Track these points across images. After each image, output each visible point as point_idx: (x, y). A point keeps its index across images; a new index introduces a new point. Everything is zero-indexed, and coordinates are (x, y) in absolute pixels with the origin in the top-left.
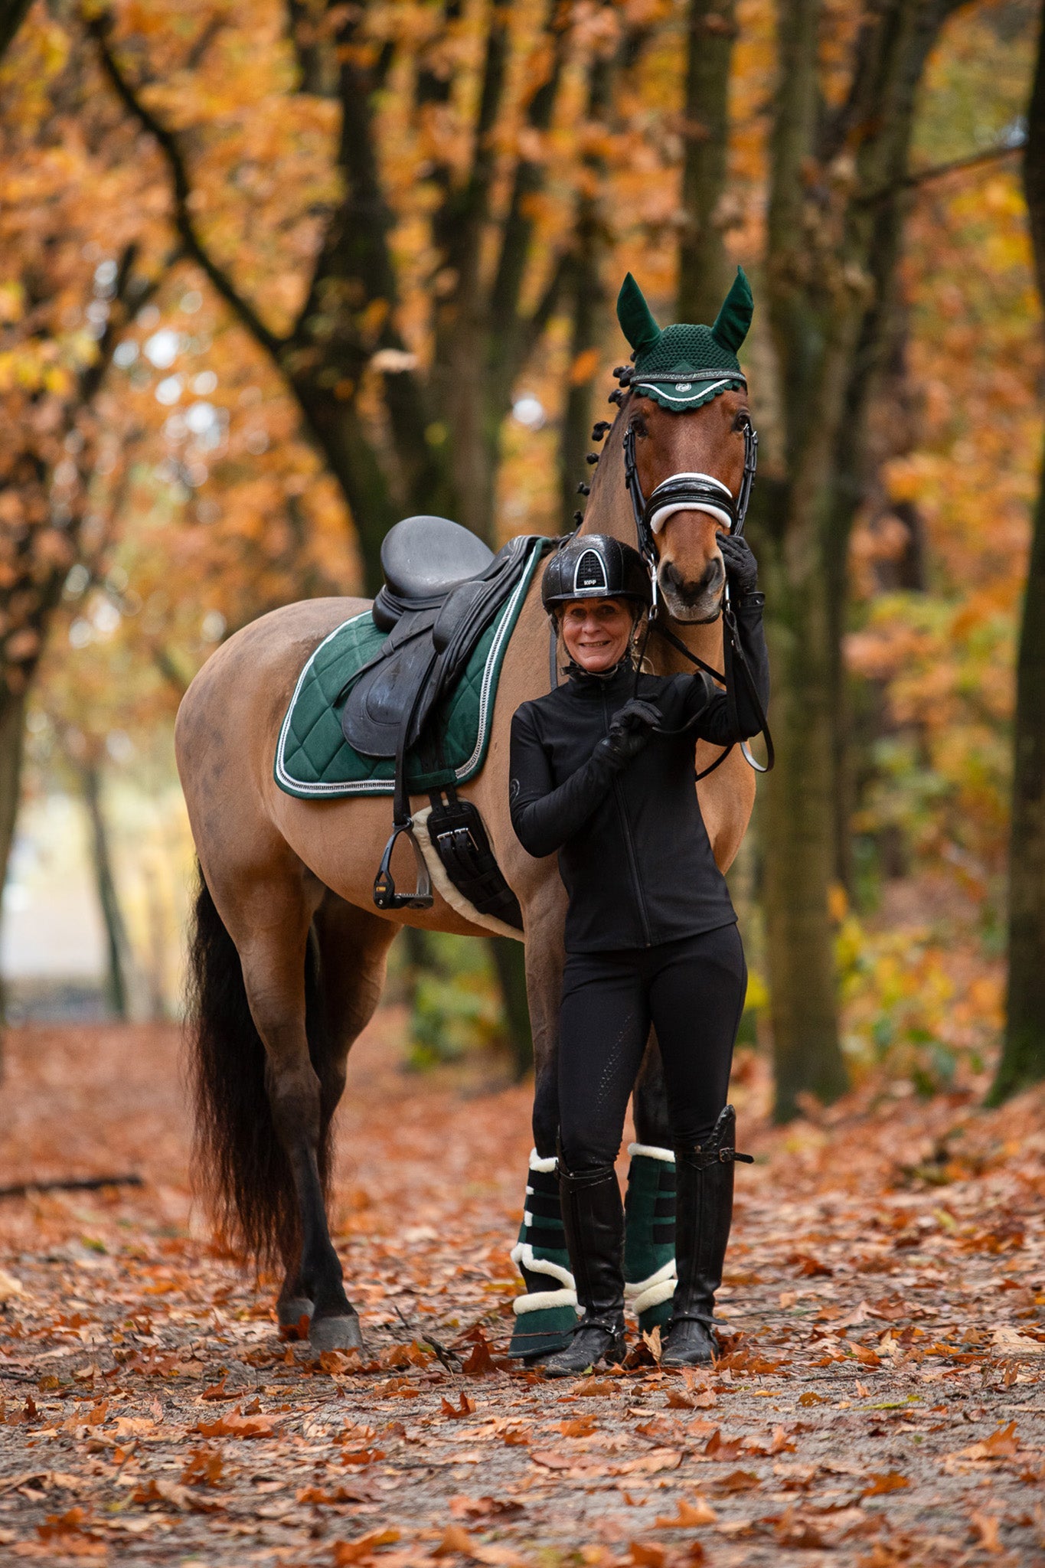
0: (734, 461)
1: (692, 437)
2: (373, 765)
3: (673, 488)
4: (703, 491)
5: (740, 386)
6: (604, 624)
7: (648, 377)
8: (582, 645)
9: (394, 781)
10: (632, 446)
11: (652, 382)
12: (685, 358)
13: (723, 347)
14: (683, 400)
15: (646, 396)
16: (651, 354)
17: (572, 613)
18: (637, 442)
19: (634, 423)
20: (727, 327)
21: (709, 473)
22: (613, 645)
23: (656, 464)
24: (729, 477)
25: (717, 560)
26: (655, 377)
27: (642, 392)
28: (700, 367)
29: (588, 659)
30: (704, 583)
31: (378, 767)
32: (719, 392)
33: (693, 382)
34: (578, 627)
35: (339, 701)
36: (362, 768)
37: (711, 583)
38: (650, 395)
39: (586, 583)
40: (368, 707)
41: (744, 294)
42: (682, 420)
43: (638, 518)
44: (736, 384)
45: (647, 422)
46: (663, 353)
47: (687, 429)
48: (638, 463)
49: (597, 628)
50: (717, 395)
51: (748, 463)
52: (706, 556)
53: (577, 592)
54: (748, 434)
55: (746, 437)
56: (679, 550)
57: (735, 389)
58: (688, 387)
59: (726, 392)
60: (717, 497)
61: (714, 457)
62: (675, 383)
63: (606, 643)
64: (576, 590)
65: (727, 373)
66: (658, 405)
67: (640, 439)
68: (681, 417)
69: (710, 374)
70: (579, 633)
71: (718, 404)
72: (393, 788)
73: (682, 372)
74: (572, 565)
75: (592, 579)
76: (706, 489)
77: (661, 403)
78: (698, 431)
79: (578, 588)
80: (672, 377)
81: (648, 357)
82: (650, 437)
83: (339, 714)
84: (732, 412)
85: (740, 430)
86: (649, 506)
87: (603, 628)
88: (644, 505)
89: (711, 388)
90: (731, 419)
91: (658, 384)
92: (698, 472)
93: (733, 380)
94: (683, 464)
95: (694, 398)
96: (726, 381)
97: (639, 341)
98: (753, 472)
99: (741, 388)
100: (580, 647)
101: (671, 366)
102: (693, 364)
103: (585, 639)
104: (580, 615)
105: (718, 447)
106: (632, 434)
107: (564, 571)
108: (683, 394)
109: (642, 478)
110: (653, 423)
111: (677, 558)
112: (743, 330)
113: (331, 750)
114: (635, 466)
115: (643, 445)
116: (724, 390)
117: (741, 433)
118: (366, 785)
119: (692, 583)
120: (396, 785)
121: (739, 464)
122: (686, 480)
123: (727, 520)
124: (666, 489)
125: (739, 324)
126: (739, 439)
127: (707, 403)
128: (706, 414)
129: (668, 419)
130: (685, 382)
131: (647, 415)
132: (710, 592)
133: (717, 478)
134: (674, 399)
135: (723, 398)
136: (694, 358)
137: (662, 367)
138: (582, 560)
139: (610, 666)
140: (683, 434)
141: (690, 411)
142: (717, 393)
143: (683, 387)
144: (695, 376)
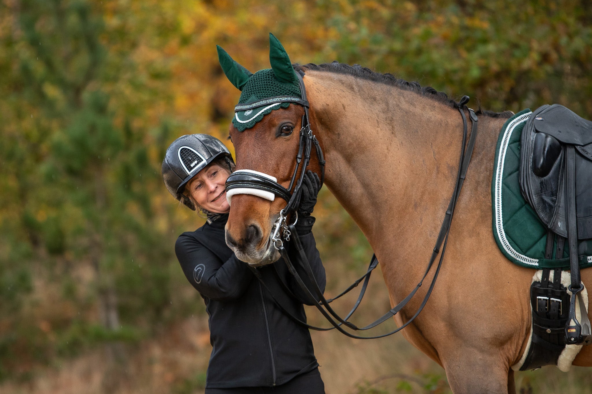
8: (214, 201)
12: (254, 93)
28: (261, 98)
29: (220, 206)
30: (247, 240)
32: (267, 113)
37: (252, 240)
53: (191, 174)
57: (283, 109)
58: (250, 113)
59: (274, 112)
62: (245, 111)
65: (275, 100)
69: (263, 102)
71: (267, 121)
73: (251, 101)
74: (177, 162)
75: (193, 161)
77: (236, 125)
80: (243, 107)
89: (263, 111)
90: (275, 130)
91: (239, 112)
93: (282, 103)
95: (251, 120)
96: (278, 104)
101: (247, 99)
108: (247, 117)
116: (271, 111)
127: (258, 122)
132: (252, 246)
134: (242, 122)
135: (270, 117)
143: (248, 113)
144: (254, 105)
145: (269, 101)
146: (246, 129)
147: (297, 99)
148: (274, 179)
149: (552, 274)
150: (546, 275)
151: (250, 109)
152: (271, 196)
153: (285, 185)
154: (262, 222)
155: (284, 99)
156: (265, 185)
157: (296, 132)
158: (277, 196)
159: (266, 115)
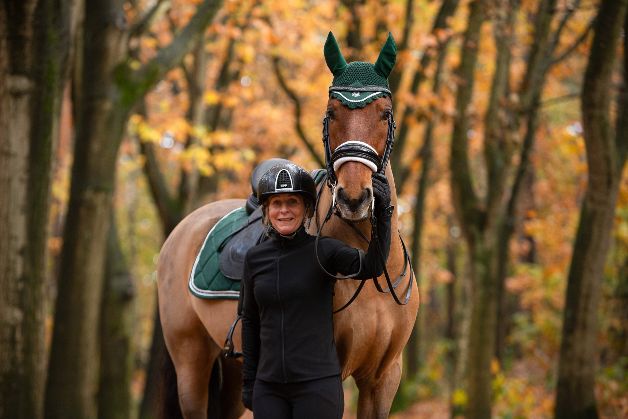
0: (381, 136)
1: (359, 122)
2: (231, 284)
3: (346, 148)
4: (362, 151)
5: (387, 96)
6: (291, 209)
7: (338, 88)
8: (279, 220)
9: (239, 292)
10: (328, 124)
11: (340, 91)
12: (358, 79)
13: (380, 75)
14: (355, 101)
15: (336, 98)
16: (341, 76)
17: (274, 203)
18: (330, 122)
19: (329, 112)
20: (381, 64)
21: (366, 142)
22: (295, 220)
23: (339, 135)
24: (378, 144)
25: (368, 190)
26: (342, 88)
27: (335, 96)
28: (366, 84)
29: (282, 227)
30: (361, 201)
31: (234, 284)
32: (375, 98)
33: (361, 92)
34: (277, 210)
35: (220, 250)
36: (227, 285)
37: (364, 201)
38: (338, 98)
39: (281, 186)
40: (232, 254)
41: (392, 47)
42: (355, 112)
43: (327, 162)
44: (385, 94)
45: (335, 112)
46: (347, 76)
47: (357, 117)
48: (330, 133)
49: (288, 210)
50: (374, 100)
51: (390, 137)
52: (362, 187)
53: (277, 190)
54: (391, 122)
55: (389, 123)
56: (347, 183)
57: (384, 97)
58: (358, 95)
59: (379, 98)
60: (370, 155)
61: (370, 133)
62: (352, 92)
63: (292, 219)
64: (276, 189)
65: (380, 89)
66: (342, 103)
67: (332, 121)
68: (354, 110)
69: (371, 88)
70: (278, 214)
71: (374, 105)
72: (238, 296)
73: (357, 85)
74: (274, 177)
75: (285, 184)
76: (365, 150)
77: (344, 102)
78: (363, 119)
79: (277, 188)
80: (351, 89)
81: (339, 77)
82: (337, 120)
83: (220, 256)
84: (381, 110)
85: (386, 119)
86: (334, 156)
87: (291, 211)
88: (331, 155)
89: (371, 95)
90: (381, 114)
91: (343, 92)
92: (361, 141)
93: (384, 92)
94: (353, 136)
95: (361, 101)
96: (381, 92)
97: (334, 68)
98: (392, 142)
99: (388, 97)
100: (278, 221)
101: (351, 83)
102: (363, 83)
103: (281, 216)
104: (278, 204)
105: (373, 128)
106: (328, 118)
107: (270, 180)
108: (356, 98)
109: (331, 141)
110: (339, 113)
111: (346, 186)
112: (391, 66)
113: (214, 274)
114: (328, 135)
115: (333, 124)
116: (377, 97)
117: (386, 121)
118: (228, 293)
119: (354, 200)
120: (240, 294)
121: (384, 137)
122: (353, 145)
123: (375, 168)
124: (342, 149)
125: (389, 63)
126: (385, 124)
127: (368, 104)
128: (367, 110)
129: (346, 111)
130: (357, 92)
131: (335, 109)
132: (363, 206)
133: (371, 145)
134: (350, 101)
135: (377, 102)
136: (363, 79)
137: (346, 83)
138: (280, 174)
139: (292, 232)
140: (354, 120)
141: (359, 107)
142: (374, 99)
143: (355, 95)
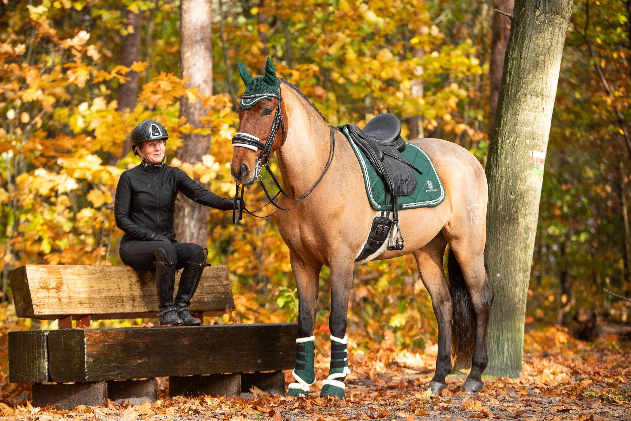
8: (154, 155)
12: (253, 89)
25: (245, 165)
30: (240, 173)
44: (269, 98)
52: (240, 163)
57: (267, 100)
58: (250, 100)
64: (152, 137)
65: (264, 94)
68: (246, 111)
69: (257, 95)
70: (153, 151)
89: (257, 100)
93: (267, 96)
116: (261, 101)
119: (237, 172)
127: (253, 106)
132: (243, 176)
134: (244, 105)
138: (152, 127)
143: (248, 100)
144: (252, 96)
145: (260, 95)
146: (247, 109)
147: (276, 95)
148: (258, 139)
149: (385, 213)
150: (383, 214)
151: (249, 98)
152: (256, 148)
153: (264, 143)
154: (249, 163)
155: (269, 95)
156: (254, 143)
157: (273, 113)
158: (259, 149)
159: (258, 102)
